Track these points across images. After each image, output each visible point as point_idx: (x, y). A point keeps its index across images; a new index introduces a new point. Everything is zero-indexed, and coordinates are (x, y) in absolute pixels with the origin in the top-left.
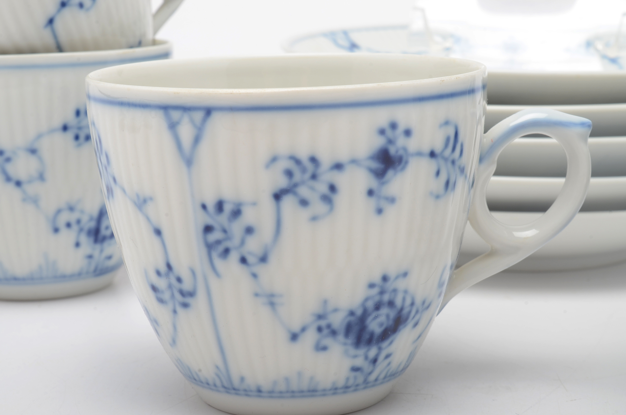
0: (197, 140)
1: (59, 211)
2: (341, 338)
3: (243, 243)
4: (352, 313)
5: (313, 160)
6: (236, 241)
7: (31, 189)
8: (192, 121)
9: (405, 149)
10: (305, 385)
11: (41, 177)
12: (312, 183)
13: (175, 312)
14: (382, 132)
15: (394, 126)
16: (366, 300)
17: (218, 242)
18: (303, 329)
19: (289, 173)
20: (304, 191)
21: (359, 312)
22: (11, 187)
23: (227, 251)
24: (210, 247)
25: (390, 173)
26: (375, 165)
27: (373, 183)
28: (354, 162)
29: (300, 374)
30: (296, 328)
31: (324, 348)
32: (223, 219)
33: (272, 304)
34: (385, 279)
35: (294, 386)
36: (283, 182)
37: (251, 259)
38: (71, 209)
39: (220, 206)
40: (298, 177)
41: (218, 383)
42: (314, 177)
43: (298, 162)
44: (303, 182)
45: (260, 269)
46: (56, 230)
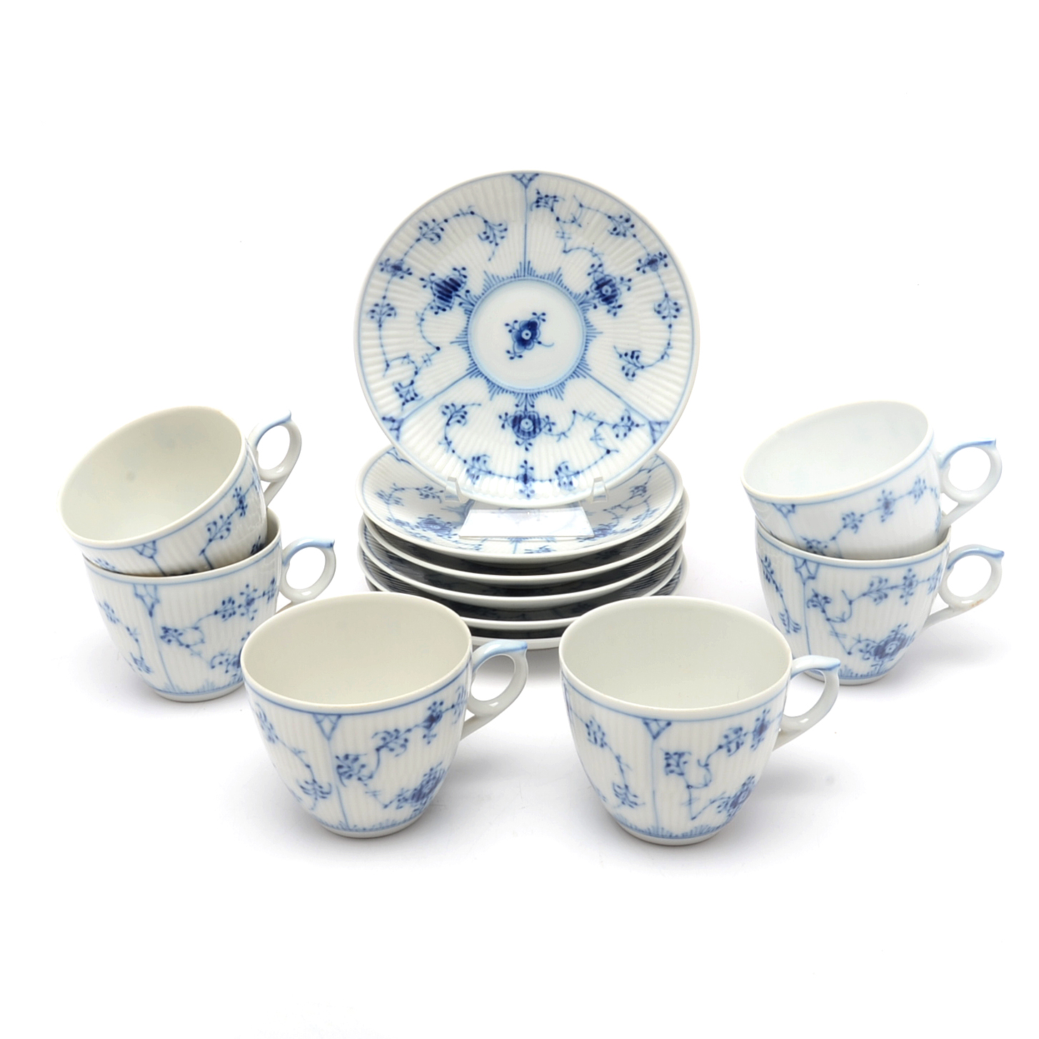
0: (333, 729)
1: (214, 657)
2: (410, 801)
3: (359, 771)
4: (415, 789)
5: (396, 731)
6: (356, 771)
7: (195, 649)
8: (331, 721)
9: (440, 711)
10: (390, 823)
11: (202, 641)
12: (396, 740)
13: (316, 799)
14: (430, 708)
15: (435, 704)
16: (423, 781)
17: (346, 772)
18: (391, 802)
19: (384, 739)
20: (391, 745)
21: (419, 788)
22: (183, 648)
23: (350, 776)
24: (340, 775)
25: (434, 724)
26: (426, 724)
27: (426, 732)
28: (416, 726)
29: (388, 820)
30: (387, 803)
31: (401, 807)
32: (348, 762)
33: (375, 795)
34: (432, 770)
35: (384, 825)
36: (381, 743)
37: (363, 778)
38: (222, 655)
39: (347, 757)
40: (388, 739)
41: (340, 827)
42: (397, 738)
43: (388, 733)
44: (391, 741)
45: (370, 782)
46: (213, 667)
